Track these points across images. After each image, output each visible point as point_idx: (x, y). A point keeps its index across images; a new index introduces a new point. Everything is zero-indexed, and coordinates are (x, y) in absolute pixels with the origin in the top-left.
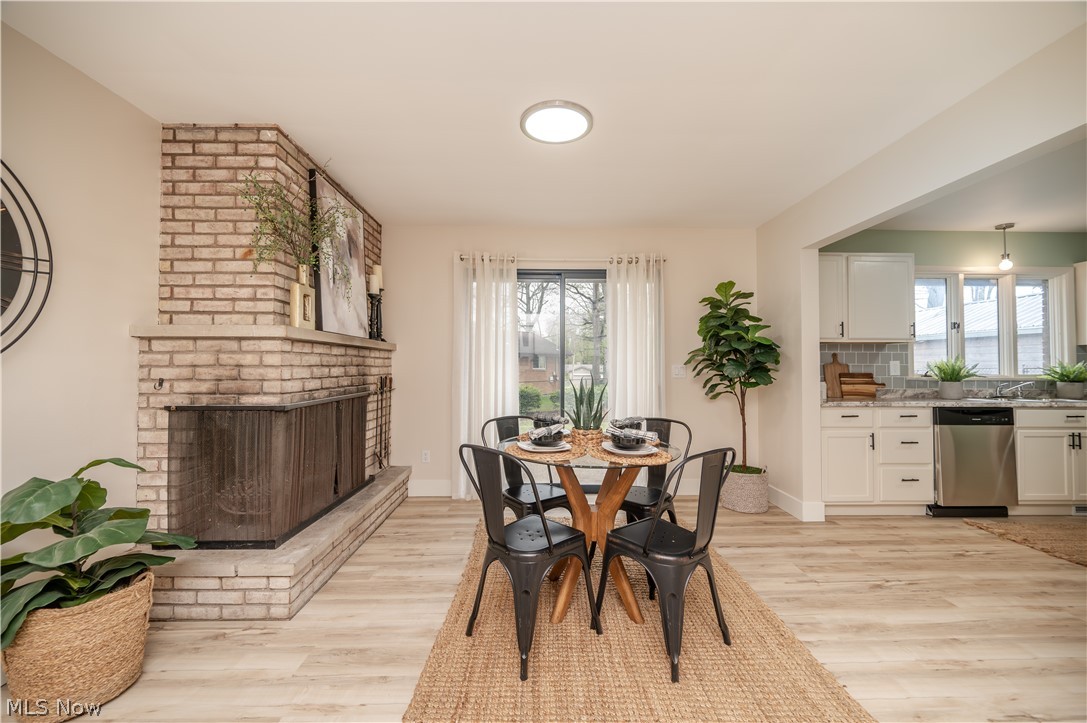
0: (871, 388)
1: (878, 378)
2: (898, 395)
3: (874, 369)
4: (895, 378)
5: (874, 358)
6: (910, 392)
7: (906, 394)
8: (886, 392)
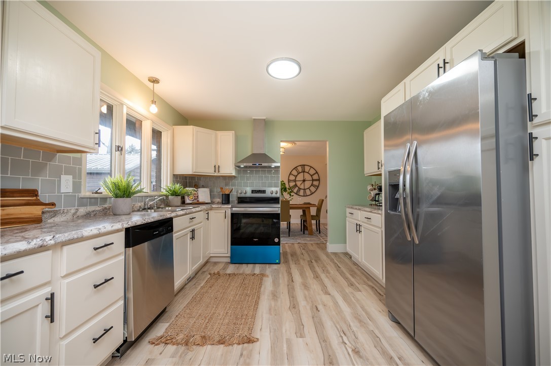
0: (36, 211)
1: (44, 197)
2: (69, 217)
3: (39, 183)
4: (67, 196)
5: (39, 169)
6: (82, 211)
7: (78, 214)
8: (55, 214)
